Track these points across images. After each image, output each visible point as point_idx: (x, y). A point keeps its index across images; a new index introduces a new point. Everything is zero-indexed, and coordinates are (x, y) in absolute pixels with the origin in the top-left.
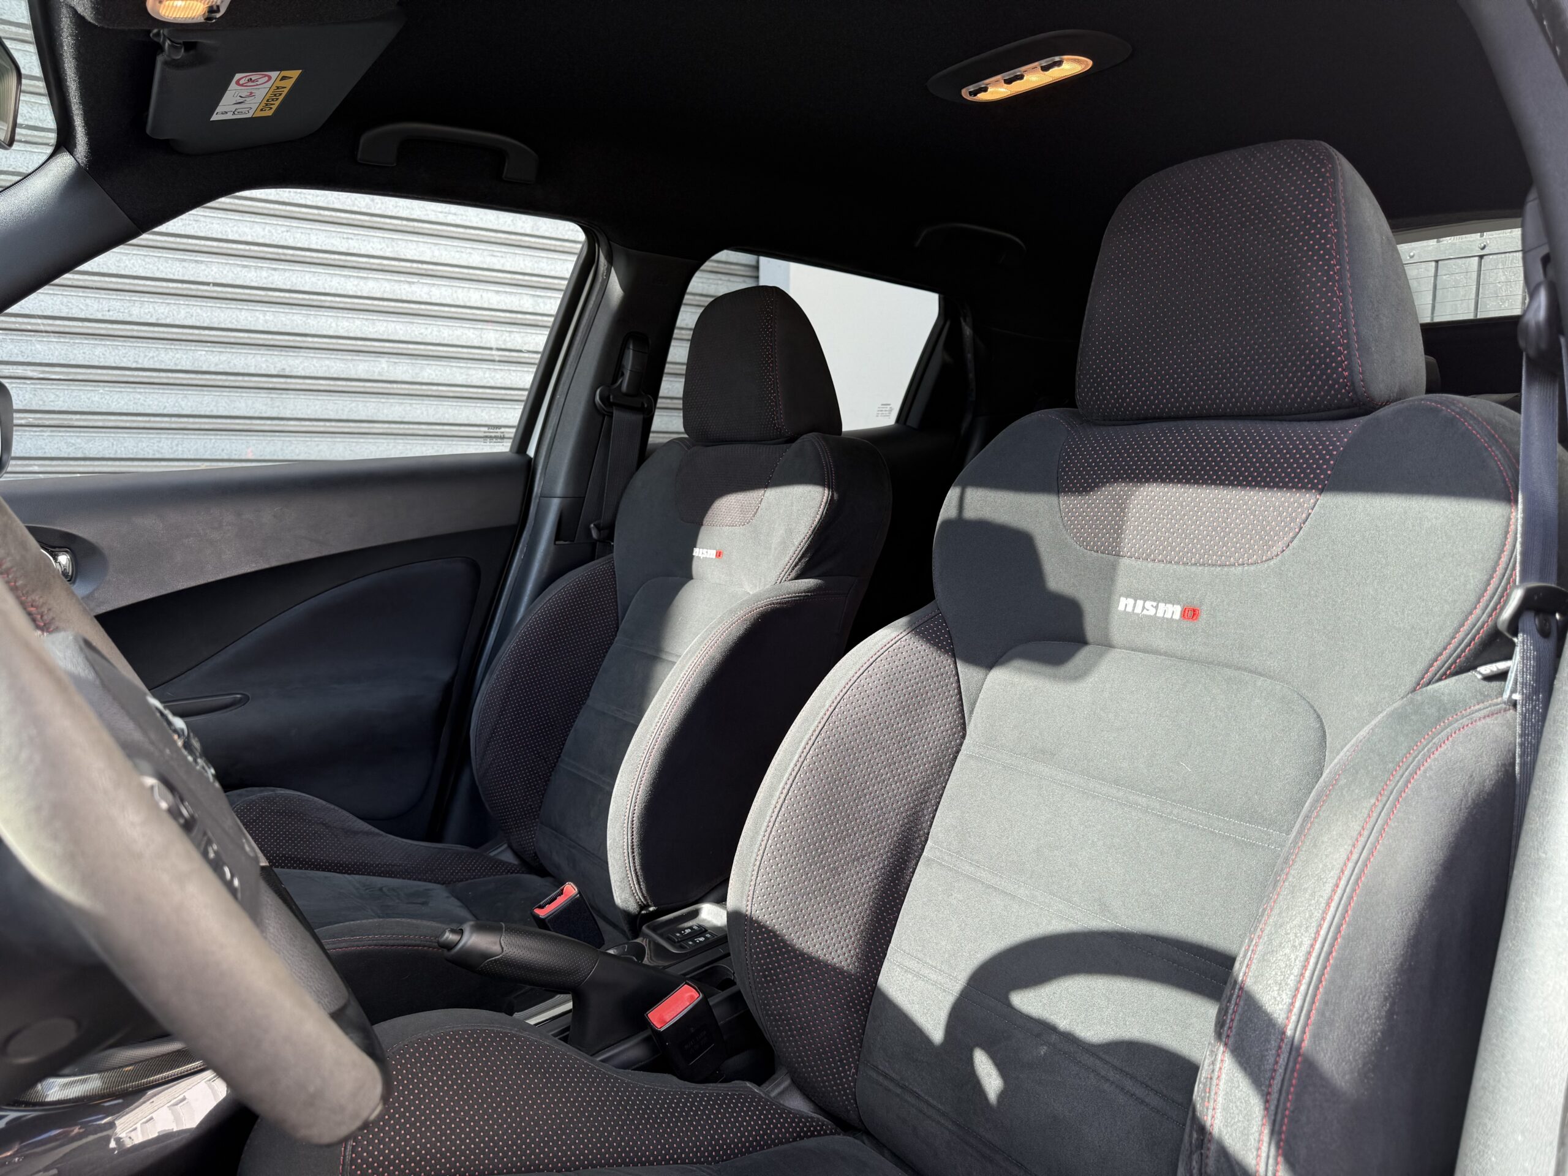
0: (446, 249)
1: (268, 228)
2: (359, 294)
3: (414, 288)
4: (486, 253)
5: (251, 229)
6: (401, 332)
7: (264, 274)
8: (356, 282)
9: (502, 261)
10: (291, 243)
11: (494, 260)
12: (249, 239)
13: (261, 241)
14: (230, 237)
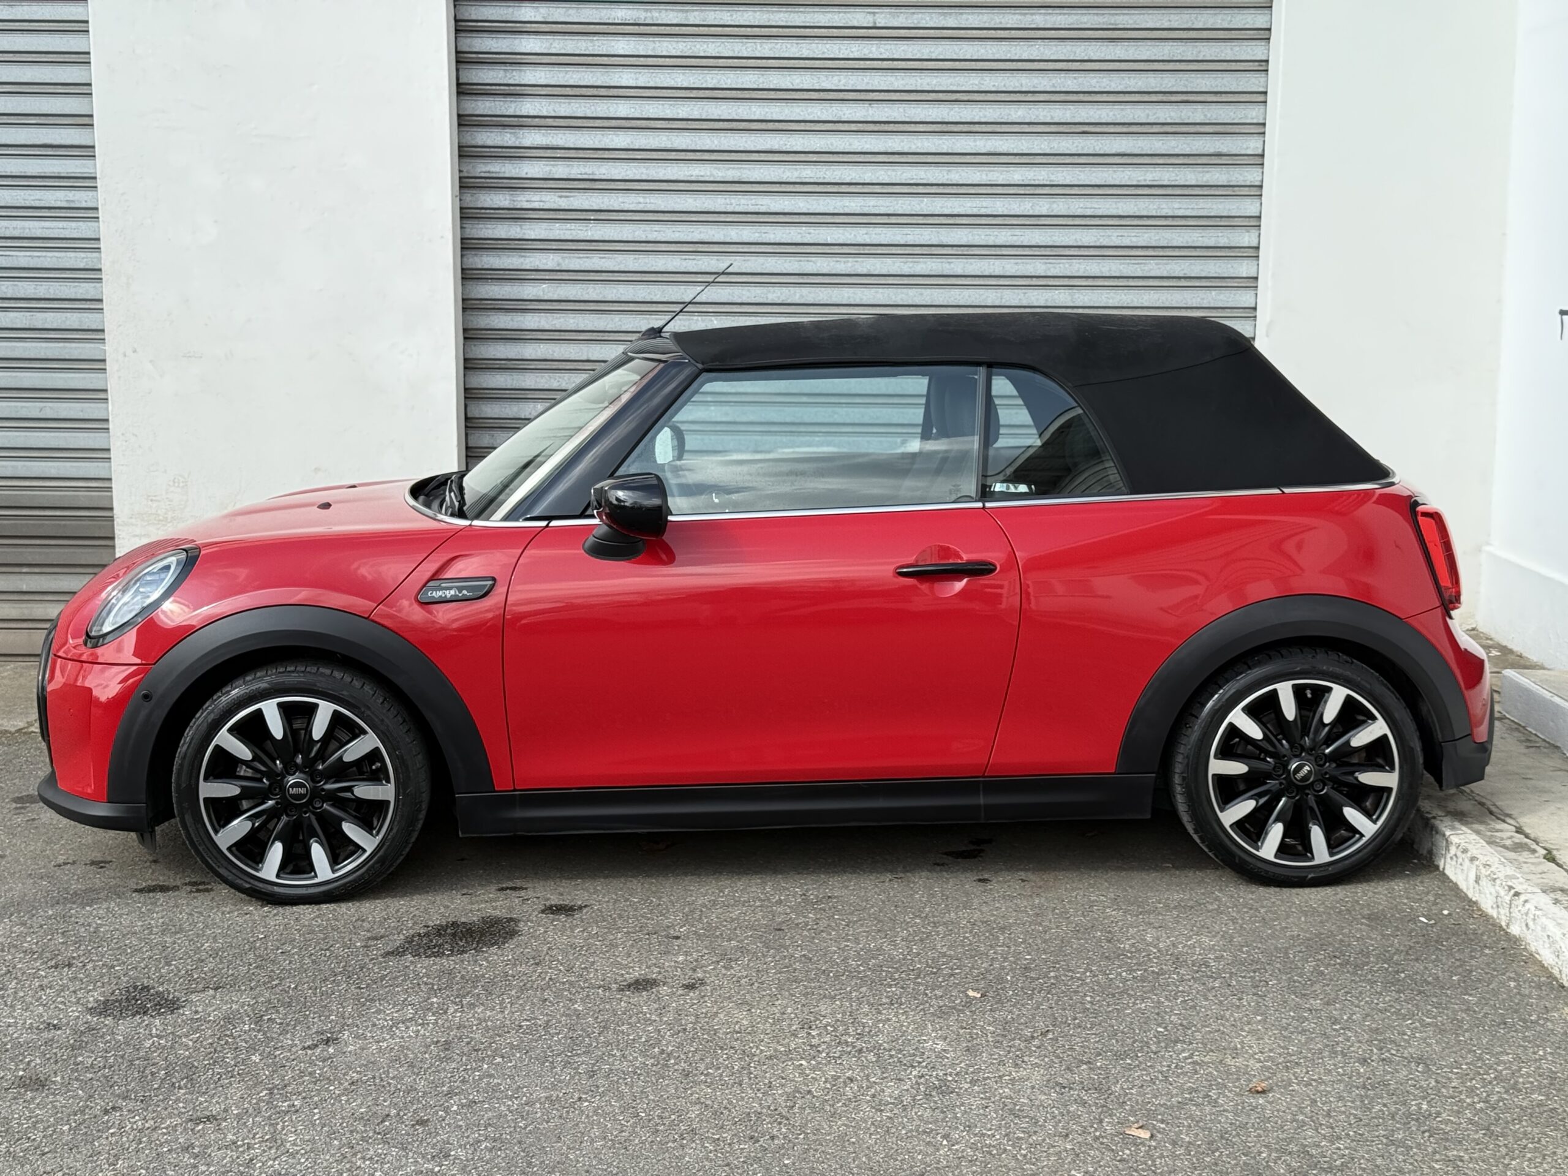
0: (978, 235)
1: (853, 233)
2: (912, 273)
3: (952, 265)
4: (1009, 234)
5: (843, 234)
6: (941, 299)
7: (850, 265)
8: (911, 265)
9: (1022, 238)
10: (868, 241)
11: (1015, 238)
12: (841, 241)
13: (849, 242)
14: (829, 242)
